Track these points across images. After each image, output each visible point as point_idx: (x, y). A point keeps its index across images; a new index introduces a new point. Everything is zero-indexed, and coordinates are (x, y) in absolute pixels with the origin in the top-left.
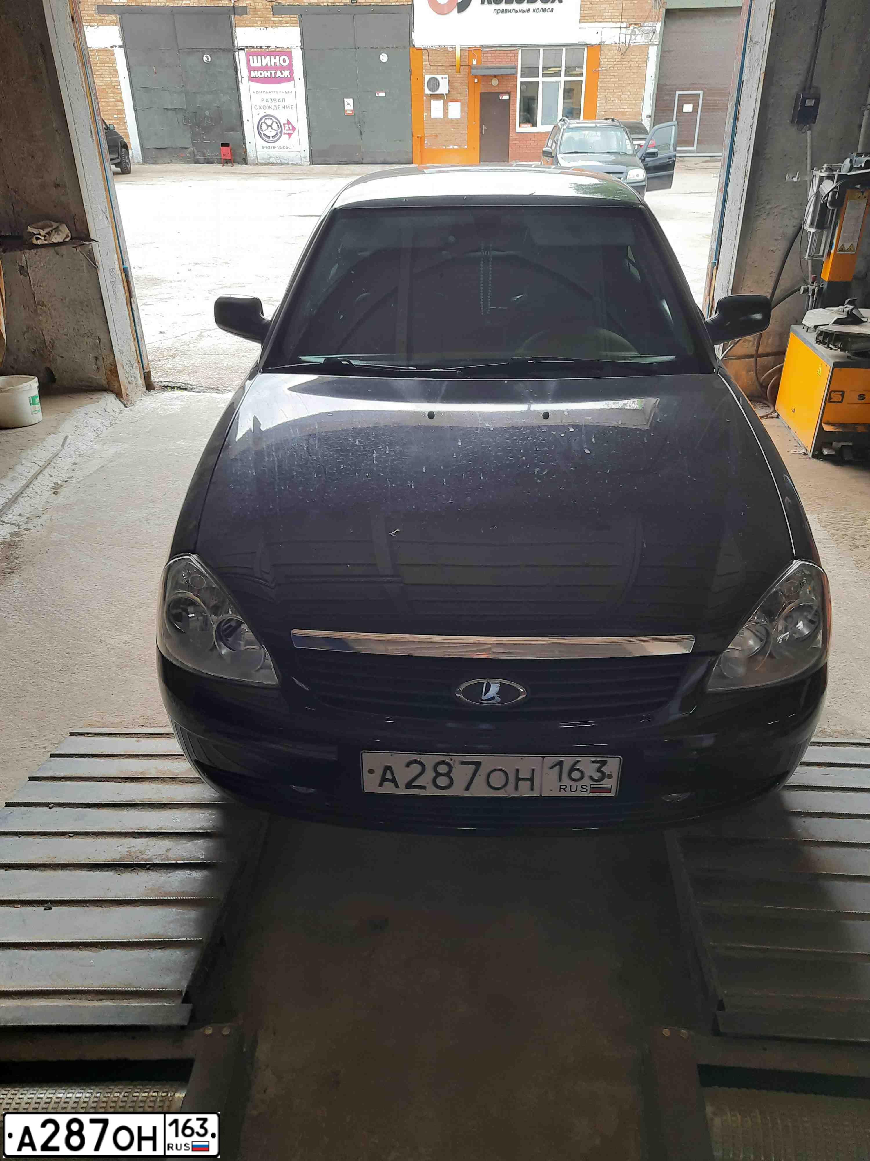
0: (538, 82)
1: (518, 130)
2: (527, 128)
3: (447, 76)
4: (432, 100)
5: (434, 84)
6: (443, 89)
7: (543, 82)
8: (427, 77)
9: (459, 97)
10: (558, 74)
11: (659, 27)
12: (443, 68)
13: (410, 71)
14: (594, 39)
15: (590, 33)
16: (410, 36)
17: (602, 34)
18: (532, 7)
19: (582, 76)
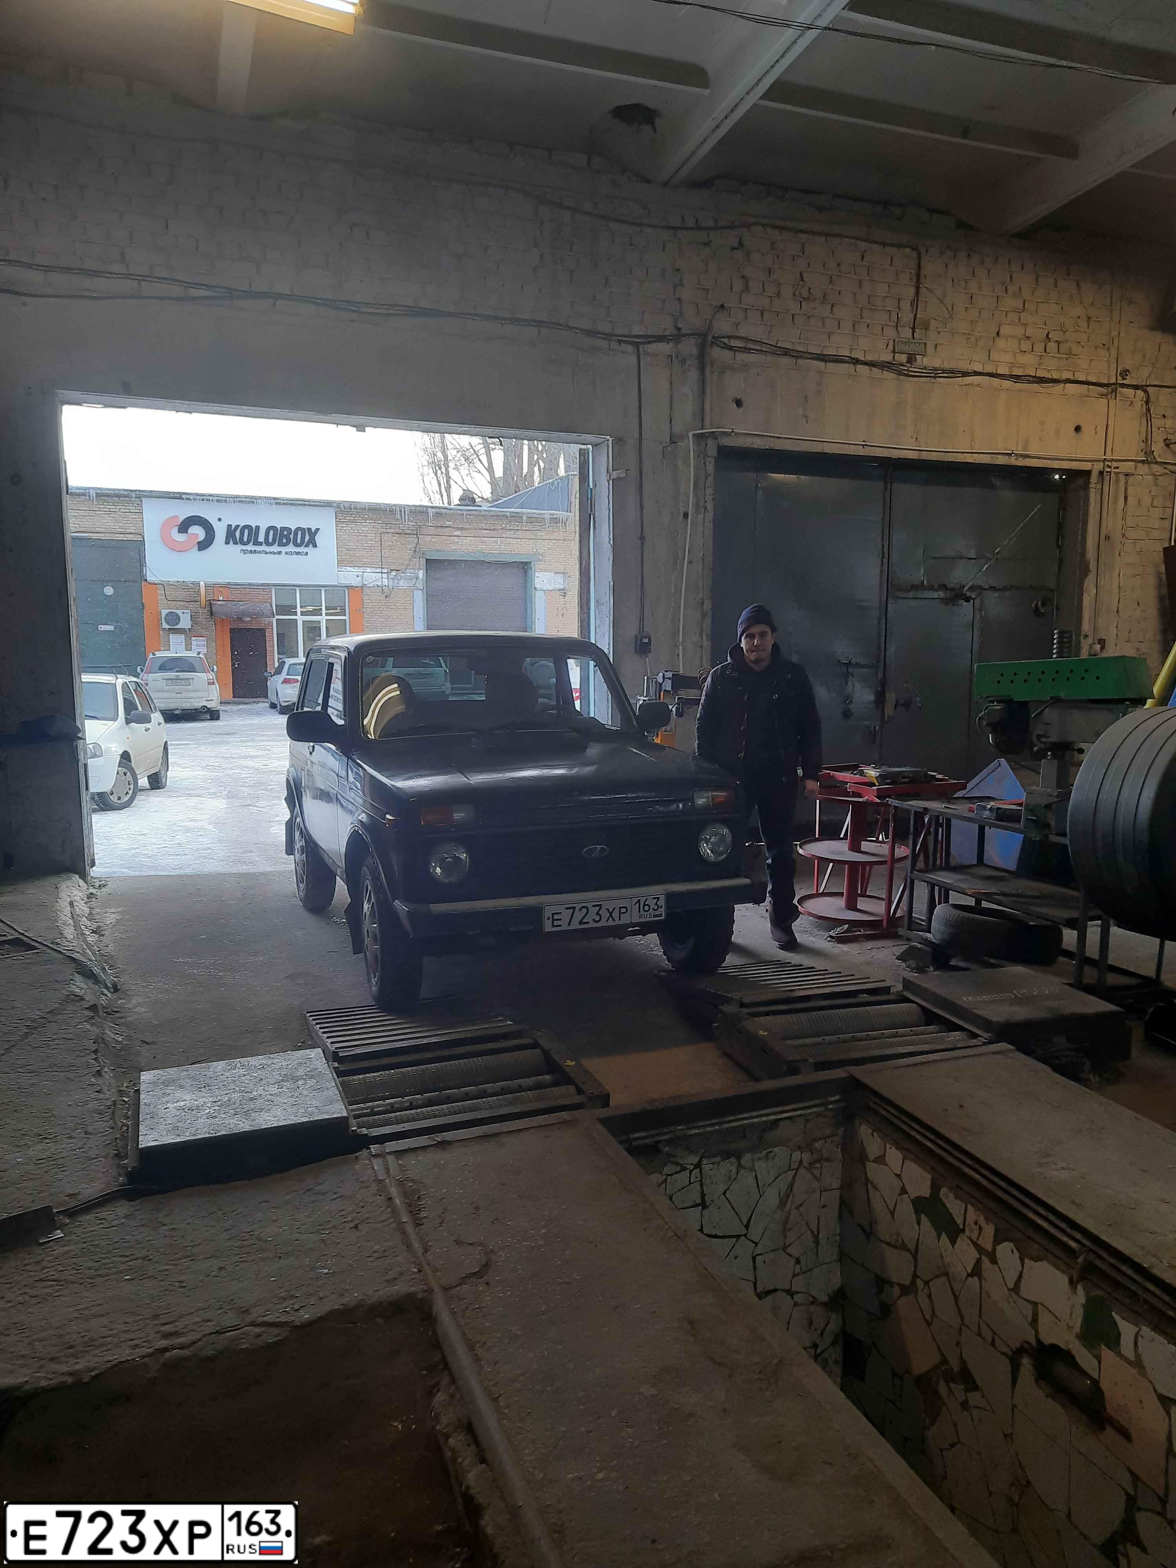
0: (296, 620)
3: (189, 611)
4: (171, 635)
5: (174, 618)
6: (185, 622)
7: (302, 620)
8: (164, 612)
9: (204, 632)
10: (318, 612)
11: (421, 574)
12: (185, 603)
13: (143, 604)
14: (355, 582)
15: (350, 576)
16: (141, 570)
17: (362, 578)
18: (284, 549)
19: (345, 615)
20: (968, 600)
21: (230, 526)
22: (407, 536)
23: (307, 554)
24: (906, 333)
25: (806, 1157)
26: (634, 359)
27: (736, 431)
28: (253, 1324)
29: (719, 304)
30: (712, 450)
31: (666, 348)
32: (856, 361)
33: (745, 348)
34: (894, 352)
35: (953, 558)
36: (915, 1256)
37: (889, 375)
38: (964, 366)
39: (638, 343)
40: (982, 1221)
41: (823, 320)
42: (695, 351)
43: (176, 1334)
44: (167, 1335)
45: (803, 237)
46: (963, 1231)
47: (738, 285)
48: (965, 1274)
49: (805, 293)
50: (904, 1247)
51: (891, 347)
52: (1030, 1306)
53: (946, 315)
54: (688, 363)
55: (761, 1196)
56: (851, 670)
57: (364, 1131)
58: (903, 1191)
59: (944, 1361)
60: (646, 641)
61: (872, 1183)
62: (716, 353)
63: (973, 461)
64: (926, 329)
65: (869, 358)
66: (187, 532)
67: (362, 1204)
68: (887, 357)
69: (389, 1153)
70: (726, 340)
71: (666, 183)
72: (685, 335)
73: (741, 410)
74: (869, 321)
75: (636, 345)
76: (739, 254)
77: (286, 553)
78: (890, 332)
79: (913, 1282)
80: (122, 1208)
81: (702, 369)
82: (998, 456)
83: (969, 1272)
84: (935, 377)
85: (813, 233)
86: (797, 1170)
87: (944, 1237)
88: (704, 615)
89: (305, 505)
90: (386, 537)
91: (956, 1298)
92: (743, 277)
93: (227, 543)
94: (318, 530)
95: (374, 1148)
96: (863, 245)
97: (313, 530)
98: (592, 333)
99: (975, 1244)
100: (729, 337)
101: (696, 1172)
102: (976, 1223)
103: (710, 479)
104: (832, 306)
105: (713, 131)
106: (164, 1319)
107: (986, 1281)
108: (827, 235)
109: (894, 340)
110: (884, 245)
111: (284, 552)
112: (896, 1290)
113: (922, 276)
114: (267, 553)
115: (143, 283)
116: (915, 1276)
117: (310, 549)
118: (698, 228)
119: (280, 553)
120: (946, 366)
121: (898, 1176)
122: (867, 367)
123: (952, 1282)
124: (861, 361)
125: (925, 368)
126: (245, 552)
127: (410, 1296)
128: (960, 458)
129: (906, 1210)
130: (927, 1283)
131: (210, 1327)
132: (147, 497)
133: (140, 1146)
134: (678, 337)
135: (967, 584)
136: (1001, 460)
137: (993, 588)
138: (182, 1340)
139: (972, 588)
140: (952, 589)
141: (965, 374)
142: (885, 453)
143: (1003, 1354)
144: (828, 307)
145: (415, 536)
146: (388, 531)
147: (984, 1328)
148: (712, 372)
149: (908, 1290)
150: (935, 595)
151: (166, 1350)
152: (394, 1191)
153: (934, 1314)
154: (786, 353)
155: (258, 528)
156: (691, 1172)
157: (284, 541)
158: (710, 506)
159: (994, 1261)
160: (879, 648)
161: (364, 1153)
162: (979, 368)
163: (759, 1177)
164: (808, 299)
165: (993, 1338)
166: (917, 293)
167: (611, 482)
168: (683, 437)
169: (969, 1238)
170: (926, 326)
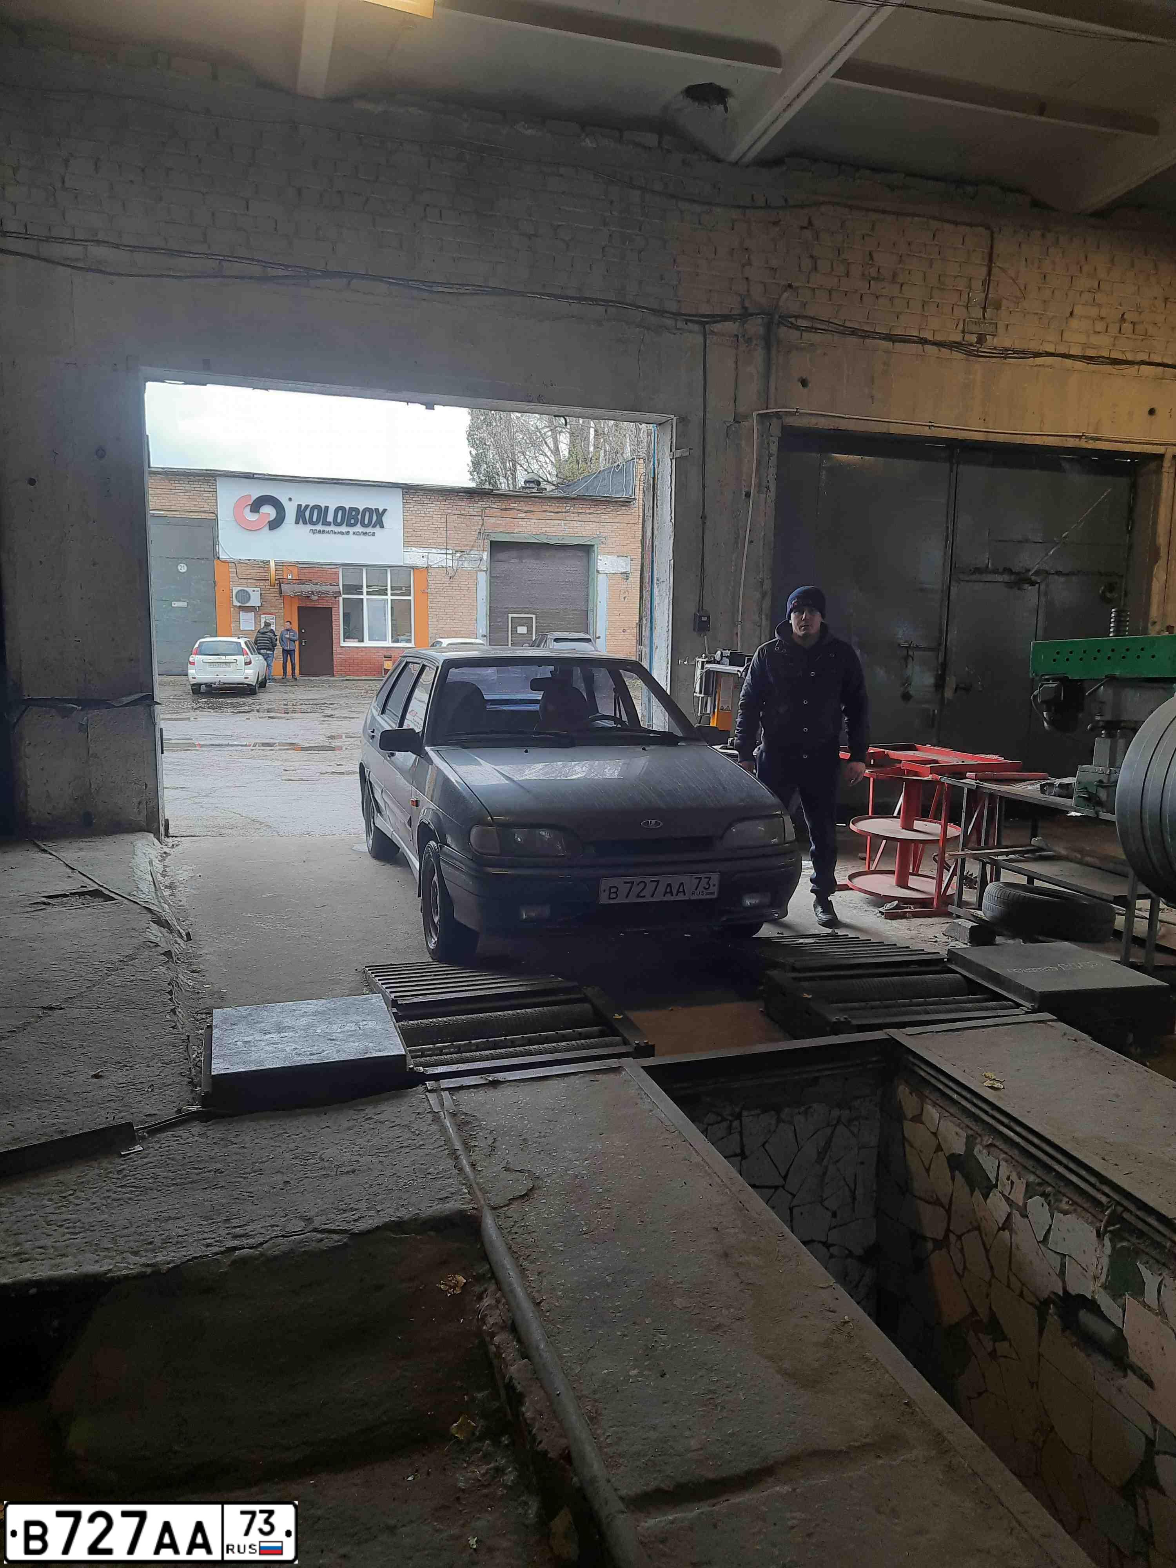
0: (362, 599)
1: (343, 644)
2: (352, 643)
3: (259, 589)
4: (241, 612)
5: (244, 596)
6: (255, 600)
7: (367, 599)
8: (235, 590)
9: (273, 610)
10: (383, 592)
11: (485, 556)
12: (254, 581)
13: (215, 582)
14: (420, 562)
15: (415, 557)
16: (214, 549)
17: (428, 558)
18: (352, 530)
19: (410, 595)
20: (1033, 584)
21: (299, 506)
22: (472, 517)
23: (374, 534)
24: (977, 313)
25: (846, 1113)
26: (701, 339)
27: (801, 411)
28: (316, 1230)
29: (786, 283)
30: (776, 431)
31: (731, 327)
32: (924, 341)
33: (812, 328)
34: (963, 332)
35: (1020, 542)
36: (948, 1211)
37: (957, 355)
38: (1034, 346)
39: (705, 321)
40: (1014, 1177)
41: (892, 299)
42: (761, 331)
43: (245, 1235)
44: (236, 1237)
45: (874, 216)
46: (996, 1186)
47: (807, 263)
48: (996, 1228)
49: (873, 272)
50: (937, 1203)
51: (961, 327)
52: (1059, 1258)
53: (1019, 294)
54: (754, 342)
55: (799, 1150)
56: (911, 653)
57: (421, 1069)
58: (939, 1148)
59: (974, 1312)
60: (704, 619)
61: (909, 1142)
62: (783, 332)
63: (1042, 444)
64: (997, 309)
65: (938, 338)
66: (258, 512)
67: (417, 1132)
68: (958, 338)
69: (444, 1089)
70: (793, 320)
71: (737, 163)
72: (751, 315)
73: (806, 390)
74: (938, 301)
75: (703, 324)
76: (808, 234)
77: (354, 533)
78: (960, 312)
79: (946, 1236)
80: (197, 1128)
81: (768, 347)
82: (1068, 439)
83: (1000, 1225)
84: (1005, 358)
85: (884, 212)
86: (836, 1126)
87: (977, 1193)
88: (764, 595)
89: (374, 486)
90: (451, 519)
91: (987, 1251)
92: (811, 257)
93: (297, 522)
94: (385, 510)
95: (430, 1084)
96: (934, 224)
97: (381, 511)
98: (660, 312)
99: (1007, 1199)
100: (796, 317)
101: (736, 1123)
102: (1008, 1179)
103: (774, 459)
104: (902, 286)
105: (784, 110)
106: (235, 1223)
107: (1016, 1233)
108: (898, 214)
109: (964, 320)
110: (956, 223)
111: (351, 533)
112: (930, 1245)
113: (995, 256)
114: (335, 533)
115: (223, 263)
116: (948, 1231)
117: (377, 530)
118: (767, 206)
119: (348, 533)
120: (1018, 346)
121: (935, 1134)
122: (935, 347)
123: (984, 1236)
124: (930, 341)
125: (995, 348)
126: (314, 532)
127: (461, 1214)
128: (1028, 440)
129: (941, 1167)
130: (959, 1237)
131: (277, 1232)
132: (220, 476)
133: (212, 1073)
134: (745, 315)
135: (1033, 568)
136: (1071, 443)
137: (1059, 573)
138: (251, 1241)
139: (1037, 573)
140: (1018, 574)
141: (1037, 355)
142: (952, 434)
143: (1031, 1304)
144: (899, 286)
145: (480, 518)
146: (454, 512)
147: (1013, 1279)
148: (778, 352)
149: (941, 1244)
150: (1000, 578)
151: (235, 1249)
152: (447, 1122)
153: (965, 1268)
154: (854, 332)
155: (327, 508)
156: (731, 1121)
157: (352, 521)
158: (773, 488)
159: (1025, 1216)
160: (941, 631)
161: (421, 1088)
162: (1050, 349)
163: (798, 1131)
164: (877, 278)
165: (1022, 1288)
166: (989, 273)
167: (674, 461)
168: (746, 417)
169: (1002, 1193)
170: (998, 306)
